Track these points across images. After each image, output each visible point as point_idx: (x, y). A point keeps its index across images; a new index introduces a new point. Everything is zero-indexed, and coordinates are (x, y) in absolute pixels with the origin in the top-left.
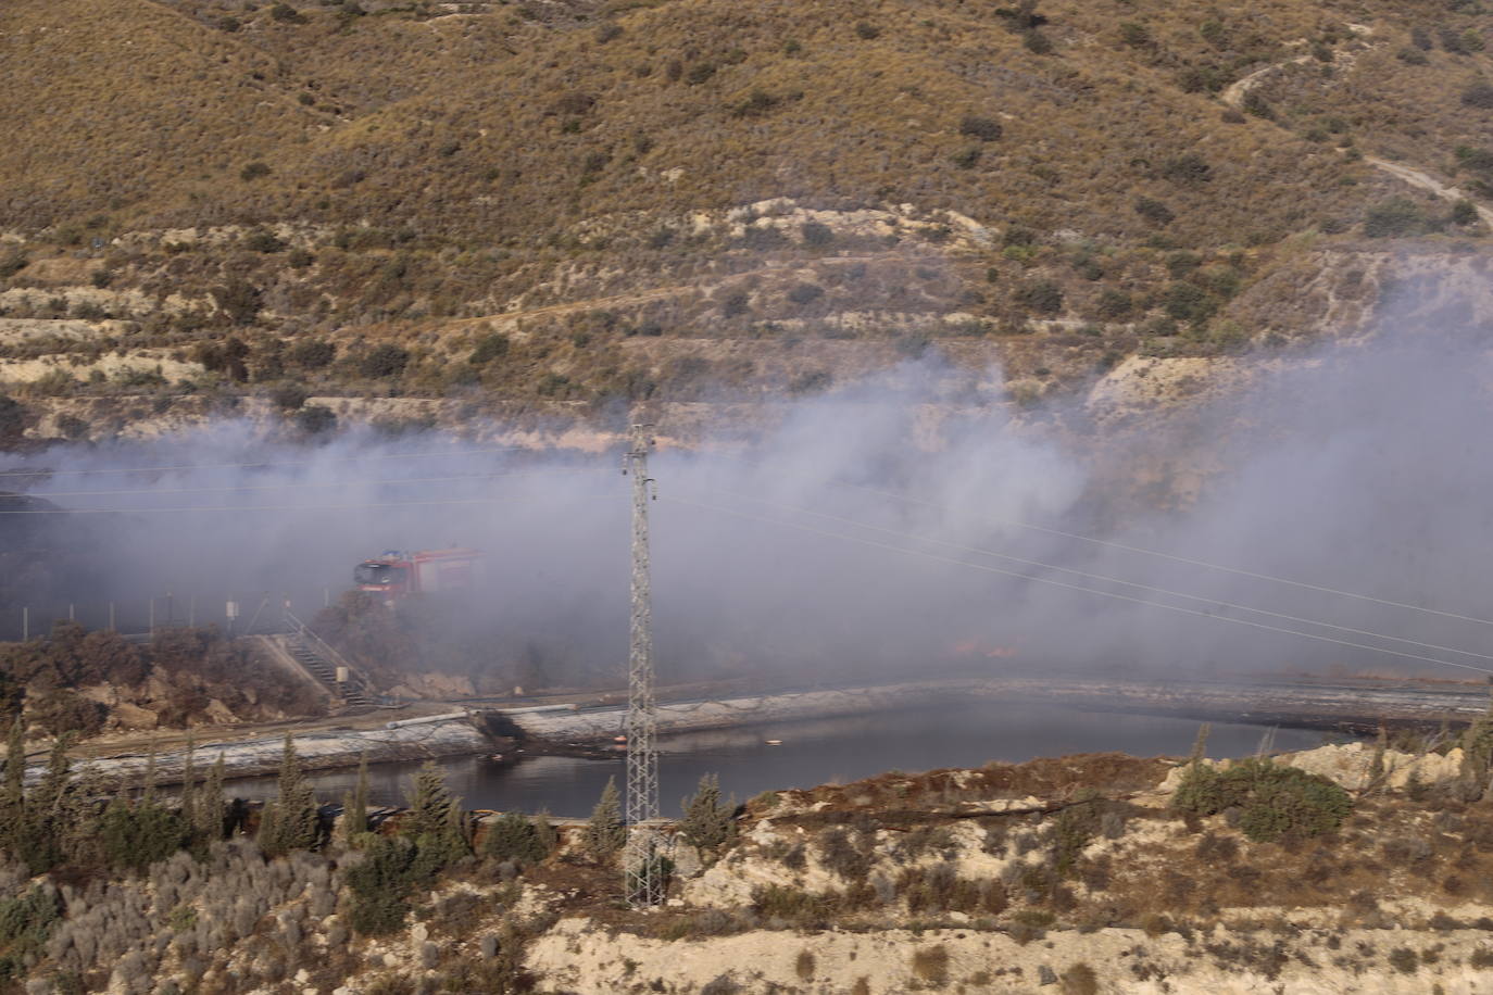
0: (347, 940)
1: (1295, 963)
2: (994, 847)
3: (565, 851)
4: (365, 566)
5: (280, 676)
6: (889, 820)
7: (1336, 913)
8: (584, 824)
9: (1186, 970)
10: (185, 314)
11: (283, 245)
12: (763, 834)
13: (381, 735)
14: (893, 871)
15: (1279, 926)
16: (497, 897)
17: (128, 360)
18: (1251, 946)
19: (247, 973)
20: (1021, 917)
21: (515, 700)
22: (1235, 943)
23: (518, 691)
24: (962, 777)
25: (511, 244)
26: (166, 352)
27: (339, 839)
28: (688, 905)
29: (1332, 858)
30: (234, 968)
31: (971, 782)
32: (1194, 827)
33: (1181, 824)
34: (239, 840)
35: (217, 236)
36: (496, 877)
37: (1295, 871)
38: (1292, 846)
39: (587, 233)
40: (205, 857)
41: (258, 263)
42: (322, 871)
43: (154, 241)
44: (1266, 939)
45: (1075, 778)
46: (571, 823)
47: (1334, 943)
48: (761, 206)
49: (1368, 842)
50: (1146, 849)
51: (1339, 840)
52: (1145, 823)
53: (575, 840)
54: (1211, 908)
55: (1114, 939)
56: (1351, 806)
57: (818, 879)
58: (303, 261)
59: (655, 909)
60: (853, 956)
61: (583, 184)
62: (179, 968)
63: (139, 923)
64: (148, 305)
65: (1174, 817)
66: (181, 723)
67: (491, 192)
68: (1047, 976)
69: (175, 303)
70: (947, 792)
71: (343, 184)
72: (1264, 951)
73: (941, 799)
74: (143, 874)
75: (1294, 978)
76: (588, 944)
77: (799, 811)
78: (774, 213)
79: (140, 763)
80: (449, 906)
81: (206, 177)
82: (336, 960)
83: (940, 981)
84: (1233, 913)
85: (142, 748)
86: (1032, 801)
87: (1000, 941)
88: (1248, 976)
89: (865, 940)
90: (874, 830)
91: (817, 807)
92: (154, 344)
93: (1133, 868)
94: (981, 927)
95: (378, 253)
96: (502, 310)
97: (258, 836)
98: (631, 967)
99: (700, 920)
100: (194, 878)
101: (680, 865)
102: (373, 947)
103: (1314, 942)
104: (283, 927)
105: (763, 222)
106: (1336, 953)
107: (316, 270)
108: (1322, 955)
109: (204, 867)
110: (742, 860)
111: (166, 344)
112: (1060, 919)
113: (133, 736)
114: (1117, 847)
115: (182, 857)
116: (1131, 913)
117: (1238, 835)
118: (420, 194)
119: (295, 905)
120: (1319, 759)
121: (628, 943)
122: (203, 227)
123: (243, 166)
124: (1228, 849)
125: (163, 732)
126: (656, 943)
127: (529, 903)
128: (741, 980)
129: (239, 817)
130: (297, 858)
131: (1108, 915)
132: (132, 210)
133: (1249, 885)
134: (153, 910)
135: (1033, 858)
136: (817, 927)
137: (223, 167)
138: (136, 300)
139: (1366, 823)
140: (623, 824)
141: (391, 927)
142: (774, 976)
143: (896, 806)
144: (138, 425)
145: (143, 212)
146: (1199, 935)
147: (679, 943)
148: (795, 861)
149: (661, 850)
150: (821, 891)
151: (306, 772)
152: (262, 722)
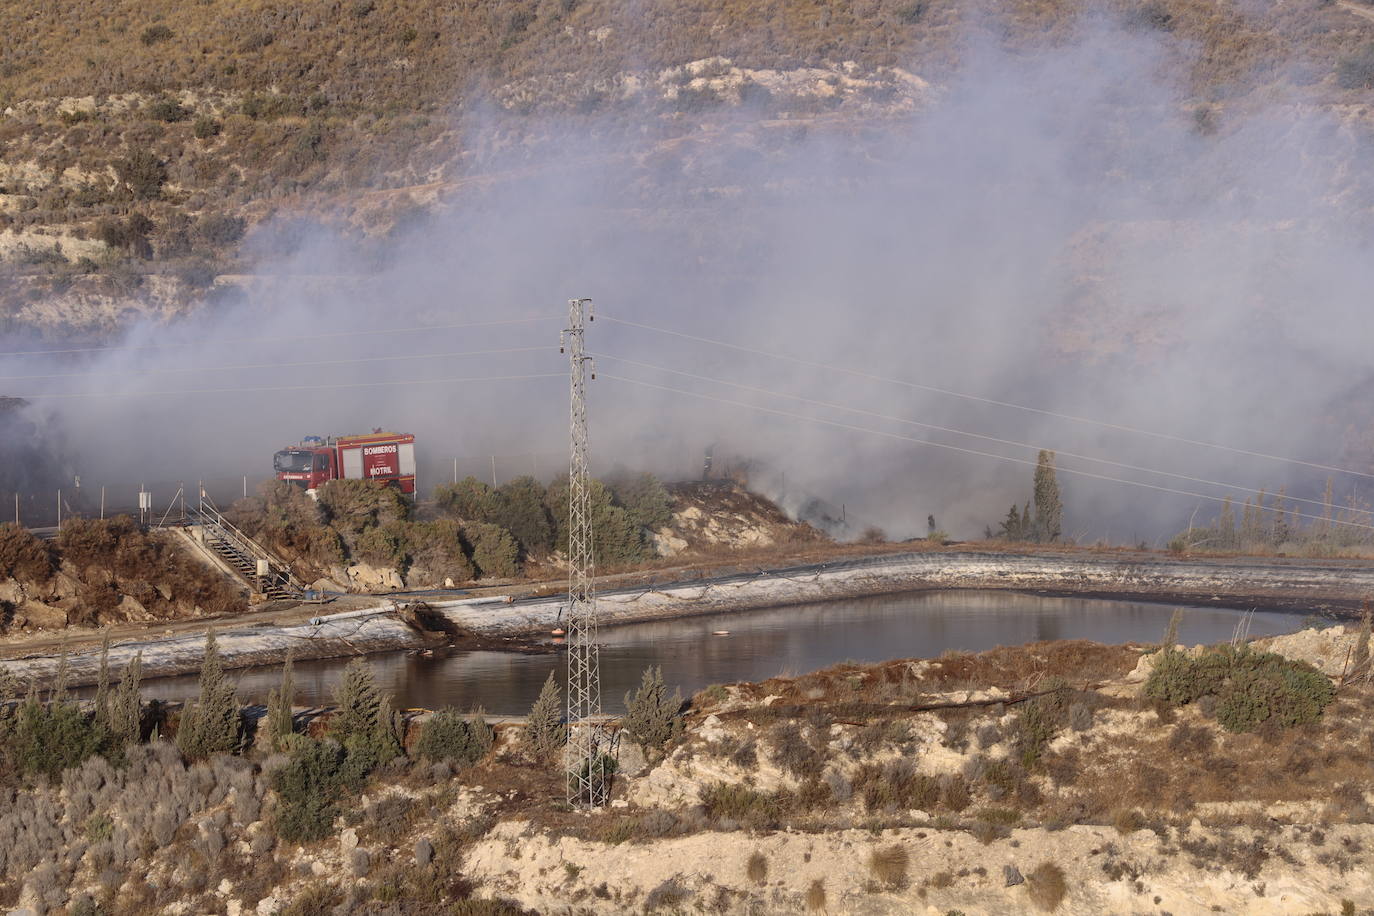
0: (273, 847)
1: (1276, 861)
2: (954, 742)
3: (502, 751)
4: (285, 453)
5: (197, 569)
6: (843, 714)
7: (1319, 807)
8: (521, 721)
9: (1160, 869)
10: (84, 187)
11: (188, 113)
12: (710, 730)
13: (305, 631)
14: (849, 768)
15: (1258, 821)
16: (431, 800)
17: (24, 237)
18: (1229, 841)
19: (167, 884)
20: (985, 815)
21: (445, 592)
22: (1212, 840)
23: (449, 582)
24: (920, 668)
25: (431, 110)
26: (65, 228)
27: (263, 741)
28: (633, 806)
29: (1315, 749)
30: (153, 879)
31: (928, 673)
32: (1166, 717)
33: (1153, 714)
34: (156, 743)
35: (117, 104)
36: (430, 779)
37: (1275, 763)
38: (1271, 736)
39: (510, 97)
40: (121, 762)
41: (162, 133)
42: (244, 776)
43: (50, 110)
44: (1245, 835)
45: (1039, 667)
46: (509, 720)
47: (1318, 839)
48: (696, 67)
49: (1352, 732)
50: (1116, 741)
51: (1322, 730)
52: (1115, 714)
53: (512, 740)
54: (1187, 802)
55: (1083, 836)
56: (1334, 694)
57: (769, 777)
58: (209, 131)
59: (598, 810)
60: (807, 858)
61: (506, 45)
62: (95, 880)
63: (52, 832)
64: (45, 178)
65: (1145, 707)
66: (93, 621)
67: (409, 54)
68: (1013, 877)
69: (74, 176)
70: (905, 684)
71: (251, 47)
72: (1243, 847)
73: (898, 691)
74: (55, 780)
75: (1276, 876)
76: (528, 849)
77: (748, 705)
78: (710, 73)
79: (49, 664)
80: (380, 810)
81: (103, 41)
82: (262, 868)
83: (899, 884)
84: (1208, 808)
85: (51, 648)
86: (995, 692)
87: (961, 839)
88: (1226, 875)
89: (820, 841)
90: (828, 725)
91: (768, 701)
92: (52, 220)
93: (1102, 762)
94: (941, 826)
95: (290, 121)
96: (422, 181)
97: (177, 740)
98: (573, 872)
99: (646, 822)
100: (109, 784)
101: (624, 764)
102: (301, 855)
103: (1296, 838)
104: (205, 835)
105: (697, 84)
106: (1320, 850)
107: (223, 140)
108: (1305, 852)
109: (120, 773)
110: (690, 757)
111: (65, 220)
112: (1026, 817)
113: (41, 635)
114: (1085, 740)
115: (97, 763)
116: (1101, 810)
117: (1213, 725)
118: (332, 58)
119: (218, 811)
120: (1299, 644)
121: (570, 846)
122: (102, 95)
123: (143, 30)
124: (1203, 740)
125: (74, 631)
126: (599, 846)
127: (465, 807)
128: (690, 884)
129: (155, 720)
130: (219, 762)
131: (1076, 811)
132: (25, 78)
133: (1227, 777)
134: (66, 819)
135: (997, 752)
136: (771, 827)
137: (122, 30)
138: (32, 173)
139: (1351, 711)
140: (564, 720)
141: (320, 833)
142: (724, 879)
143: (850, 699)
144: (36, 306)
145: (38, 80)
146: (1173, 832)
147: (624, 846)
148: (746, 758)
149: (603, 749)
150: (773, 789)
151: (225, 670)
152: (178, 618)
